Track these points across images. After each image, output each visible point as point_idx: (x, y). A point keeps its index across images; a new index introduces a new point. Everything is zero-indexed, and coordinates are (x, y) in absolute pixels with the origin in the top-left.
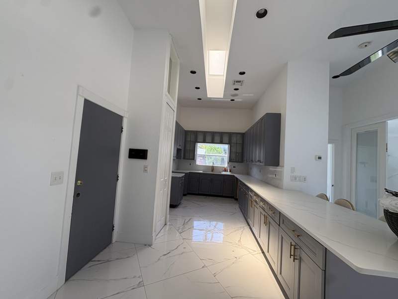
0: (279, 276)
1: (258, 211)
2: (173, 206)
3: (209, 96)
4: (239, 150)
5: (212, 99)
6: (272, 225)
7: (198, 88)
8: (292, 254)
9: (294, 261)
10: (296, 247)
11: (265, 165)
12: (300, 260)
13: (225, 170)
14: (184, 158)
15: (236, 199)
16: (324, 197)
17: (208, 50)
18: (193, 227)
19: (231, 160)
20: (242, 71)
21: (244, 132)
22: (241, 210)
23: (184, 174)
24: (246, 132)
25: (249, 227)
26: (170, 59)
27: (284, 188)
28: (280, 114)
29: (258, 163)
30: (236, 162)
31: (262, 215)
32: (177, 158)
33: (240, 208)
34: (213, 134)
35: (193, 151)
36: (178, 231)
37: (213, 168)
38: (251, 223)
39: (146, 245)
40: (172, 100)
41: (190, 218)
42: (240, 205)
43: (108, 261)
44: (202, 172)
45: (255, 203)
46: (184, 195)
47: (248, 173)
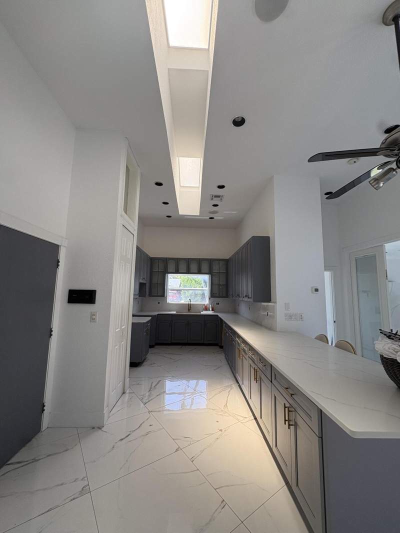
0: (274, 449)
1: (247, 363)
2: (134, 364)
3: (180, 213)
4: (223, 282)
5: (186, 217)
6: (264, 382)
7: (166, 203)
8: (287, 419)
9: (289, 428)
10: (291, 409)
11: (254, 301)
12: (296, 425)
13: (206, 309)
14: (150, 295)
15: (221, 347)
16: (323, 338)
17: (177, 156)
18: (164, 392)
19: (212, 295)
20: (221, 184)
21: (228, 258)
22: (228, 362)
23: (150, 318)
24: (230, 258)
25: (237, 385)
26: (127, 167)
27: (277, 330)
28: (268, 238)
29: (246, 299)
30: (219, 297)
31: (251, 368)
32: (139, 296)
33: (226, 359)
34: (188, 261)
35: (163, 284)
36: (142, 400)
37: (189, 307)
38: (239, 379)
39: (94, 428)
40: (131, 222)
41: (159, 379)
42: (226, 354)
43: (35, 460)
44: (175, 312)
45: (243, 353)
46: (151, 347)
47: (235, 311)
